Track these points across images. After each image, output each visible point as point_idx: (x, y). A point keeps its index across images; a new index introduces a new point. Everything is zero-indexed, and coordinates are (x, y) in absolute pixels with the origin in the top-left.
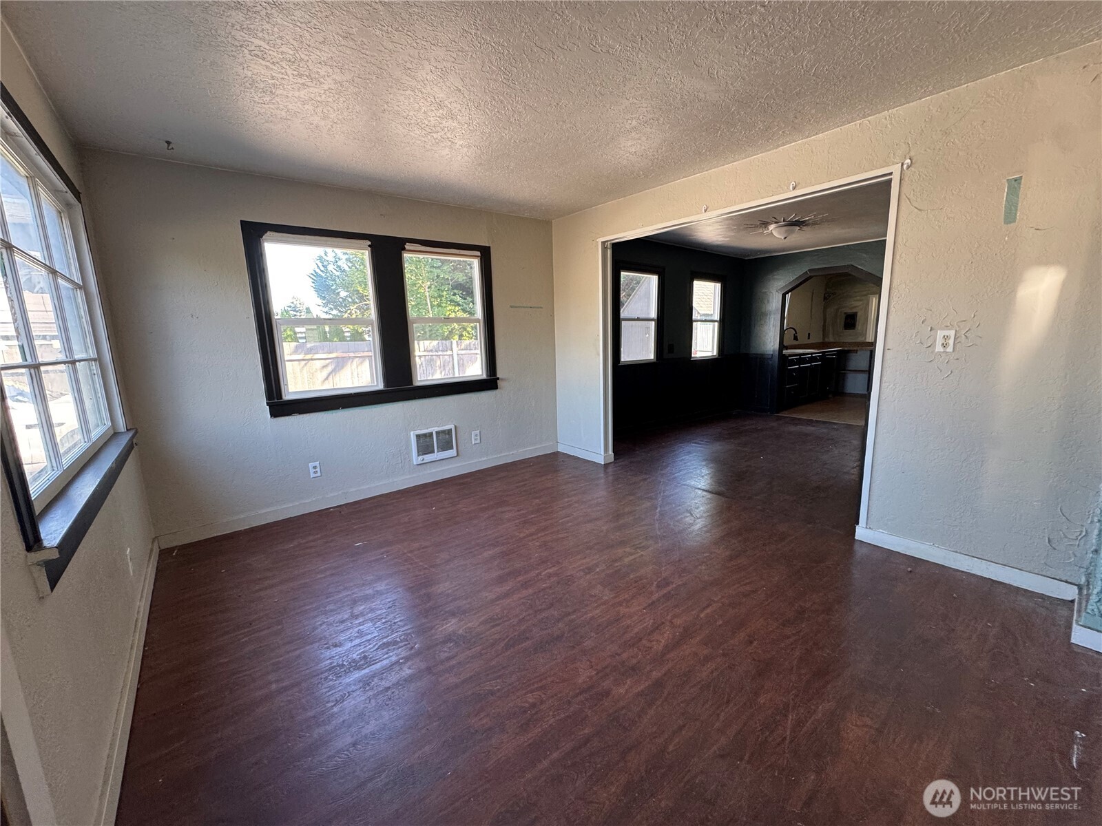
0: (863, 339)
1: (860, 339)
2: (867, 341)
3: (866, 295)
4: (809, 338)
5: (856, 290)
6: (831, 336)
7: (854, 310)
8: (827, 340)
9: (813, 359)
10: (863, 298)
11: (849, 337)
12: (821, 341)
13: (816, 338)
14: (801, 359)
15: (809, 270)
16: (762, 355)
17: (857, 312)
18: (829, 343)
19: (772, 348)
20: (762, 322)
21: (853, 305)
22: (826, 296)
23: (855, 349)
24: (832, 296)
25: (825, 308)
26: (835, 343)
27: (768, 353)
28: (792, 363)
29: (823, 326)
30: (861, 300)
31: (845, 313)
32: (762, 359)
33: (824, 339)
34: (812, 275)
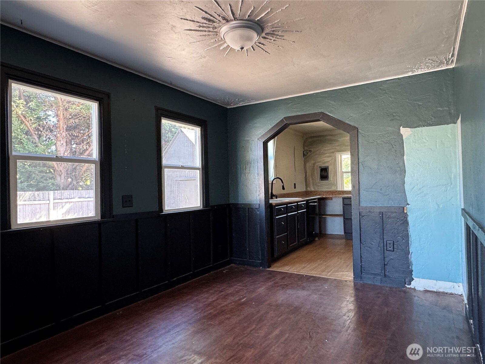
0: (335, 188)
1: (333, 189)
2: (338, 190)
3: (333, 152)
4: (295, 188)
5: (326, 149)
6: (311, 186)
7: (326, 165)
8: (309, 189)
9: (298, 207)
10: (331, 154)
11: (324, 187)
12: (304, 190)
13: (301, 188)
14: (287, 208)
15: (284, 118)
16: (250, 205)
17: (328, 166)
18: (311, 192)
19: (258, 198)
20: (247, 171)
21: (324, 160)
22: (305, 153)
23: (331, 196)
24: (309, 153)
25: (305, 163)
26: (314, 192)
27: (255, 203)
28: (280, 212)
29: (305, 178)
30: (330, 156)
31: (320, 167)
32: (249, 209)
33: (306, 188)
34: (288, 122)
